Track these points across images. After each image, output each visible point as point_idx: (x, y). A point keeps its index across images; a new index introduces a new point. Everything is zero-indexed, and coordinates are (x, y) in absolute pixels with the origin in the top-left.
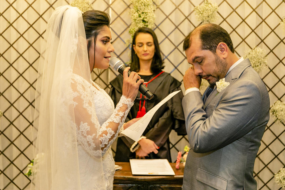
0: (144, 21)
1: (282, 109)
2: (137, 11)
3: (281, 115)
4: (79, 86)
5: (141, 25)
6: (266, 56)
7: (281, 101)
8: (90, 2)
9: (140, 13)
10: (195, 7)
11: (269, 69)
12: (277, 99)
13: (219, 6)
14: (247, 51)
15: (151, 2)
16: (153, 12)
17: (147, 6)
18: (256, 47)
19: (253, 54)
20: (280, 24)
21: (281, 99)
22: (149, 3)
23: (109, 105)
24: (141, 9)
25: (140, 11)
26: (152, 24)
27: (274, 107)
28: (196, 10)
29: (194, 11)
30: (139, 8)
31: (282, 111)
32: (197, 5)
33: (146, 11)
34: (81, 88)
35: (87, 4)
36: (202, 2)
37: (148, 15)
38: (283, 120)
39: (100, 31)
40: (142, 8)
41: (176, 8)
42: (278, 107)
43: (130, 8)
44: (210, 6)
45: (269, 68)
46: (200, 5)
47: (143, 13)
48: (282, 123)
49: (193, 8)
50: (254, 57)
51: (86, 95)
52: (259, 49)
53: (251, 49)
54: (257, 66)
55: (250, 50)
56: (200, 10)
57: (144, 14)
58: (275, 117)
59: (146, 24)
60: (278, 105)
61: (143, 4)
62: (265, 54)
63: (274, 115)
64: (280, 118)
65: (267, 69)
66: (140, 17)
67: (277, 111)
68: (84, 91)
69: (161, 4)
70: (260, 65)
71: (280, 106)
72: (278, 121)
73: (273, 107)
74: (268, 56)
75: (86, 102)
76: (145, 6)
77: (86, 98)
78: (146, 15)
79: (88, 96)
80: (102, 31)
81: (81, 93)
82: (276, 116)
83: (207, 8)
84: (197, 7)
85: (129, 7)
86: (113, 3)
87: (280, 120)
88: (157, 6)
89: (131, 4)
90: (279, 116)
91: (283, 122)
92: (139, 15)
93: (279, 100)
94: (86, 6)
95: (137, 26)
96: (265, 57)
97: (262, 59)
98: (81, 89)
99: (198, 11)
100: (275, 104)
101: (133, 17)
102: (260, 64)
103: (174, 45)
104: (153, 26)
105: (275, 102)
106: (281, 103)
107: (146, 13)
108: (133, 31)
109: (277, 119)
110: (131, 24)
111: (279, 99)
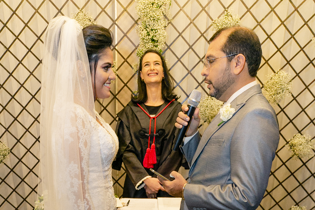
0: (153, 40)
1: (301, 143)
2: (145, 27)
3: (299, 150)
4: (79, 121)
5: (150, 45)
6: (291, 81)
7: (302, 134)
8: (93, 18)
9: (149, 30)
10: (212, 20)
11: (292, 97)
12: (298, 132)
13: (241, 19)
14: (269, 75)
15: (161, 16)
16: (163, 28)
17: (157, 21)
18: (280, 70)
19: (276, 78)
20: (311, 40)
21: (302, 132)
22: (159, 17)
23: (109, 143)
24: (151, 25)
25: (149, 28)
26: (162, 44)
27: (293, 140)
28: (214, 24)
29: (211, 25)
30: (147, 24)
31: (301, 145)
32: (215, 18)
33: (155, 28)
34: (80, 123)
35: (89, 21)
36: (221, 14)
37: (157, 33)
38: (301, 155)
39: (102, 55)
40: (151, 23)
41: (191, 23)
42: (297, 141)
43: (138, 24)
44: (230, 19)
45: (292, 95)
46: (218, 18)
47: (152, 30)
48: (300, 159)
49: (210, 22)
50: (277, 82)
51: (84, 133)
52: (283, 73)
53: (275, 72)
54: (278, 93)
55: (273, 73)
56: (218, 24)
57: (154, 31)
58: (292, 152)
59: (156, 44)
60: (298, 139)
61: (152, 19)
62: (289, 79)
63: (292, 149)
64: (298, 153)
65: (289, 96)
66: (149, 35)
67: (295, 145)
68: (82, 128)
69: (173, 18)
70: (282, 93)
71: (299, 140)
72: (295, 156)
73: (291, 141)
74: (293, 81)
75: (82, 141)
76: (155, 21)
77: (84, 136)
78: (156, 32)
79: (86, 135)
80: (103, 55)
81: (79, 129)
82: (294, 151)
83: (227, 21)
84: (215, 21)
85: (136, 22)
86: (118, 18)
87: (298, 155)
88: (168, 20)
89: (139, 18)
90: (297, 150)
91: (301, 157)
92: (148, 32)
93: (299, 134)
94: (88, 23)
95: (146, 47)
96: (289, 82)
97: (286, 85)
98: (80, 125)
99: (216, 26)
100: (294, 137)
101: (141, 35)
102: (283, 91)
103: (187, 69)
104: (163, 46)
105: (294, 135)
106: (301, 136)
107: (155, 30)
108: (141, 53)
109: (295, 154)
110: (139, 45)
111: (300, 132)
